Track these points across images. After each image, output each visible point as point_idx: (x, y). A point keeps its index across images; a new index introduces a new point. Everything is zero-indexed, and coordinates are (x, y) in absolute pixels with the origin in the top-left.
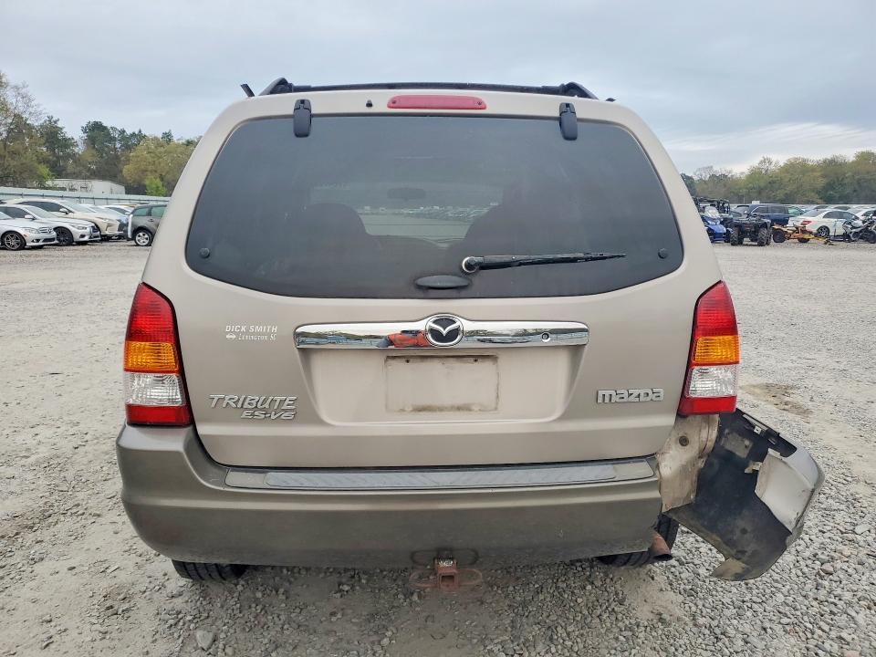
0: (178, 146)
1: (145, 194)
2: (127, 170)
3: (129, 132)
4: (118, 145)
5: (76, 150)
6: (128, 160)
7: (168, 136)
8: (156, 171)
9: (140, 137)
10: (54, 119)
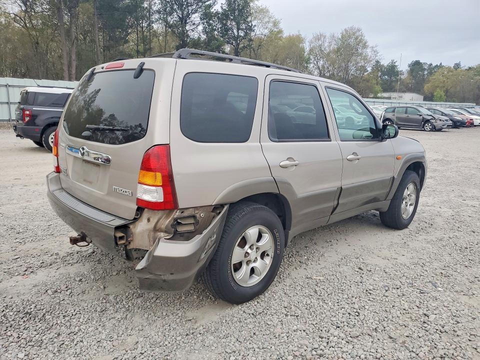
0: (462, 71)
1: (432, 101)
2: (427, 87)
3: (434, 65)
4: (426, 72)
5: (402, 77)
6: (429, 81)
7: (457, 66)
8: (444, 87)
9: (440, 67)
10: (394, 61)
